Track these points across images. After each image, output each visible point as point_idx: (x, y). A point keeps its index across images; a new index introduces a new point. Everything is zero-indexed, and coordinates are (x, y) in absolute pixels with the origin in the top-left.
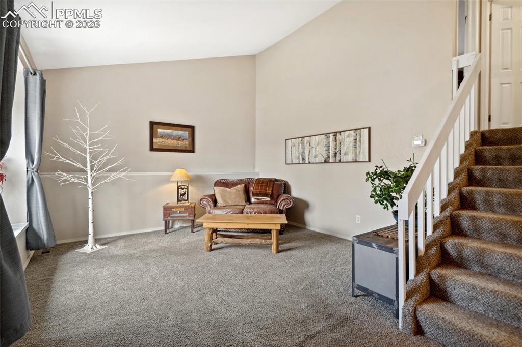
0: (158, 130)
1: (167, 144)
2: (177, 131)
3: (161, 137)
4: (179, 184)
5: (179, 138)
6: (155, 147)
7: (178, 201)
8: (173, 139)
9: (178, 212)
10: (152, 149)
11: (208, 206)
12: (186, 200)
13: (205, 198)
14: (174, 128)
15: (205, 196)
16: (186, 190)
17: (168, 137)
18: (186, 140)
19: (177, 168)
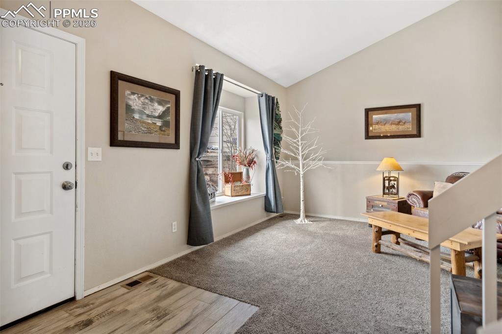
0: (374, 116)
1: (384, 130)
2: (396, 114)
3: (377, 123)
4: (386, 175)
5: (399, 122)
6: (370, 134)
7: (384, 193)
8: (392, 124)
9: (381, 206)
10: (368, 136)
11: (418, 204)
12: (395, 195)
13: (413, 195)
14: (393, 111)
15: (414, 192)
16: (396, 182)
17: (385, 122)
18: (410, 122)
19: (386, 157)
